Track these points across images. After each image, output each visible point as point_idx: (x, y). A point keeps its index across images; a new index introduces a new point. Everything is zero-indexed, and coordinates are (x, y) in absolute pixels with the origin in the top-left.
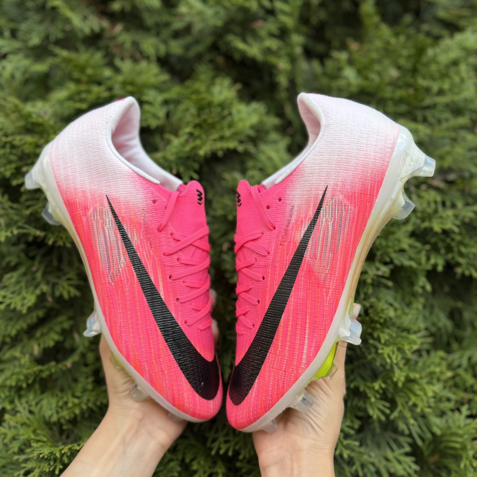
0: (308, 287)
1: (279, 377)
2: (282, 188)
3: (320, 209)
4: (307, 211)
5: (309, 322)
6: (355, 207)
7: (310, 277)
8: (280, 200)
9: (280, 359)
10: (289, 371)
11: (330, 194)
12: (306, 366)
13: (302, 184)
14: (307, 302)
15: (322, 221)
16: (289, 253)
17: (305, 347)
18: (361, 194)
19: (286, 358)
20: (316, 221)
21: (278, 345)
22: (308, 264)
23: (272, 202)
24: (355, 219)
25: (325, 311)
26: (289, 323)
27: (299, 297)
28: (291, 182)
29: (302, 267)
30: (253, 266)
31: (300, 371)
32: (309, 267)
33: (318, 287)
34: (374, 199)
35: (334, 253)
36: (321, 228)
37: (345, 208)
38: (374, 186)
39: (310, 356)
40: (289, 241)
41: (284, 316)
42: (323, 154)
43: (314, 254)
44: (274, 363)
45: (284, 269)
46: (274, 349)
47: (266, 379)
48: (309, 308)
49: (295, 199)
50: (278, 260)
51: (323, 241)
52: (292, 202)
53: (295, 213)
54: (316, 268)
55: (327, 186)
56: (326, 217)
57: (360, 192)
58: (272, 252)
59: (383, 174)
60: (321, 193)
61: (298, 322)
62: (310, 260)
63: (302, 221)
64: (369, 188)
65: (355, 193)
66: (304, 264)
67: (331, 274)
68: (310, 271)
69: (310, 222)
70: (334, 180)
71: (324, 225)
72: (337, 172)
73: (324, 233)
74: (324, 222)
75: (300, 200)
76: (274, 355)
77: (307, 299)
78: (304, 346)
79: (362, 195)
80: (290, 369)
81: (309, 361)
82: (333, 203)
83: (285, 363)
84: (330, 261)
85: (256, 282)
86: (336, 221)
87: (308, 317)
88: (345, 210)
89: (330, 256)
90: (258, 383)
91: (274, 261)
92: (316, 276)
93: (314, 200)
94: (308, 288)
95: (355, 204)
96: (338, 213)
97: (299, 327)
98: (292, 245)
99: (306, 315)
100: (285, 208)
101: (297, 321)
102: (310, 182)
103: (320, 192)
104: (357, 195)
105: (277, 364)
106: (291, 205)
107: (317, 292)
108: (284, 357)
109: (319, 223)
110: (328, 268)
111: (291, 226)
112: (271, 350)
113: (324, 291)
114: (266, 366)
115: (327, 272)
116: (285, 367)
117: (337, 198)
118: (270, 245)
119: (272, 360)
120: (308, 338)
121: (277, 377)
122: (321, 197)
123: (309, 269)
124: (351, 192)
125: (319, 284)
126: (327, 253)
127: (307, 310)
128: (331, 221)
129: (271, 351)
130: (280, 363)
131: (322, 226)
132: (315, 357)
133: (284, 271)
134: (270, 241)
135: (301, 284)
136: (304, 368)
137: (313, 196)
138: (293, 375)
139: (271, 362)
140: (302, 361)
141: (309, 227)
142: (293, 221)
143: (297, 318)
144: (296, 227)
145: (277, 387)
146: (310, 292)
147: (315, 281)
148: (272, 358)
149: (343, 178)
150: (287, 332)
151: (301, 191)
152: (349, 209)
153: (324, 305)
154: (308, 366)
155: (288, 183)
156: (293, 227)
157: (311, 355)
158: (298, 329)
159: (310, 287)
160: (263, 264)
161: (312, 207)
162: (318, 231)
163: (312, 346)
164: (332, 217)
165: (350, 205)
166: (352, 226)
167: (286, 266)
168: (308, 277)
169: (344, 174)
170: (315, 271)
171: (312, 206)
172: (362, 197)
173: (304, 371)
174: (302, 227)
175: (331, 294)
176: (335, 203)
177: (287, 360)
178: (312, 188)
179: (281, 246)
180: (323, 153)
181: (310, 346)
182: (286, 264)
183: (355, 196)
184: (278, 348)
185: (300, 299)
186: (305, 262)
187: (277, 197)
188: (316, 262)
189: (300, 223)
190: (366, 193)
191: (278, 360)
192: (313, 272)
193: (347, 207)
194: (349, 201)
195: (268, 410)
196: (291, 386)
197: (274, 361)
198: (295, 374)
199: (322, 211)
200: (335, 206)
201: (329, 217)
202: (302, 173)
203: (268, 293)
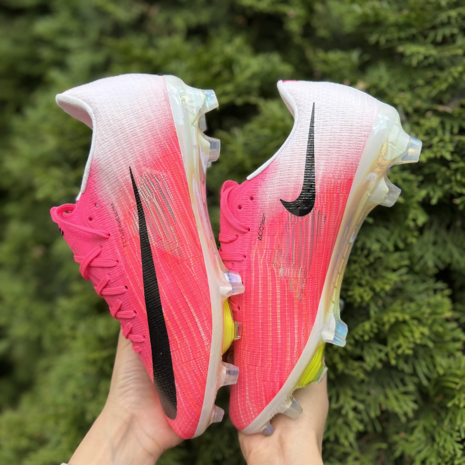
0: (170, 269)
1: (193, 368)
2: (91, 194)
3: (138, 193)
4: (127, 200)
5: (189, 301)
6: (167, 171)
7: (167, 260)
8: (96, 205)
9: (184, 351)
10: (198, 356)
11: (137, 173)
12: (209, 341)
13: (106, 179)
14: (177, 284)
15: (147, 202)
16: (135, 249)
17: (198, 325)
18: (164, 157)
19: (189, 346)
20: (141, 205)
21: (176, 339)
22: (158, 249)
23: (91, 212)
24: (174, 182)
25: (197, 281)
26: (172, 314)
27: (168, 284)
28: (95, 183)
29: (154, 255)
30: (110, 283)
31: (207, 350)
32: (160, 251)
33: (178, 264)
34: (180, 155)
35: (173, 225)
36: (150, 209)
37: (158, 178)
38: (172, 143)
39: (208, 330)
40: (129, 239)
41: (164, 310)
42: (107, 140)
43: (157, 236)
44: (181, 358)
45: (140, 267)
46: (174, 346)
47: (183, 378)
48: (182, 288)
49: (110, 196)
50: (129, 263)
51: (158, 220)
52: (109, 201)
53: (118, 210)
54: (167, 248)
55: (130, 167)
56: (147, 196)
57: (162, 156)
58: (120, 259)
59: (172, 128)
60: (129, 176)
61: (180, 308)
62: (157, 244)
63: (129, 212)
64: (168, 148)
65: (158, 159)
66: (154, 251)
67: (182, 245)
68: (163, 254)
70: (133, 158)
71: (150, 204)
72: (130, 149)
73: (154, 211)
74: (148, 203)
75: (115, 195)
76: (177, 352)
77: (176, 282)
78: (197, 324)
79: (167, 158)
80: (198, 354)
81: (209, 336)
82: (145, 180)
83: (190, 351)
84: (174, 234)
85: (122, 296)
86: (157, 194)
87: (185, 297)
88: (159, 180)
89: (172, 229)
90: (180, 386)
91: (127, 266)
92: (171, 255)
93: (127, 187)
94: (170, 271)
95: (165, 169)
96: (155, 186)
97: (183, 311)
98: (134, 241)
99: (183, 296)
100: (106, 211)
101: (178, 307)
102: (112, 172)
103: (127, 176)
104: (161, 160)
105: (184, 358)
106: (110, 204)
107: (180, 269)
108: (187, 347)
109: (145, 205)
110: (177, 241)
111: (122, 223)
112: (172, 348)
113: (186, 264)
114: (176, 366)
115: (178, 246)
116: (192, 354)
117: (145, 173)
118: (114, 254)
119: (178, 357)
120: (196, 315)
121: (191, 368)
122: (130, 180)
123: (161, 253)
124: (155, 160)
125: (177, 261)
126: (168, 229)
127: (181, 291)
128: (153, 197)
130: (186, 354)
131: (149, 206)
132: (212, 329)
133: (141, 268)
134: (113, 249)
135: (162, 271)
136: (209, 345)
137: (123, 184)
138: (203, 357)
139: (178, 360)
140: (203, 339)
142: (122, 218)
143: (177, 304)
144: (128, 222)
145: (196, 378)
146: (174, 273)
147: (173, 260)
148: (177, 355)
149: (140, 152)
150: (176, 322)
151: (109, 185)
152: (163, 177)
153: (193, 277)
154: (211, 341)
155: (93, 186)
156: (125, 223)
157: (208, 329)
158: (183, 313)
159: (172, 268)
160: (117, 274)
161: (129, 195)
162: (149, 213)
163: (204, 321)
164: (152, 193)
165: (160, 173)
166: (174, 190)
167: (139, 263)
168: (164, 261)
169: (138, 147)
170: (167, 251)
172: (167, 159)
173: (210, 347)
174: (133, 219)
175: (193, 263)
176: (147, 179)
177: (190, 347)
178: (117, 177)
179: (125, 248)
181: (202, 322)
182: (139, 261)
183: (160, 161)
184: (177, 342)
185: (169, 285)
186: (154, 248)
187: (92, 204)
188: (164, 242)
189: (130, 216)
190: (168, 154)
191: (183, 353)
192: (166, 253)
193: (159, 176)
194: (158, 170)
195: (202, 403)
196: (207, 369)
197: (181, 356)
198: (204, 356)
199: (140, 193)
200: (148, 181)
201: (150, 194)
202: (99, 168)
203: (139, 299)
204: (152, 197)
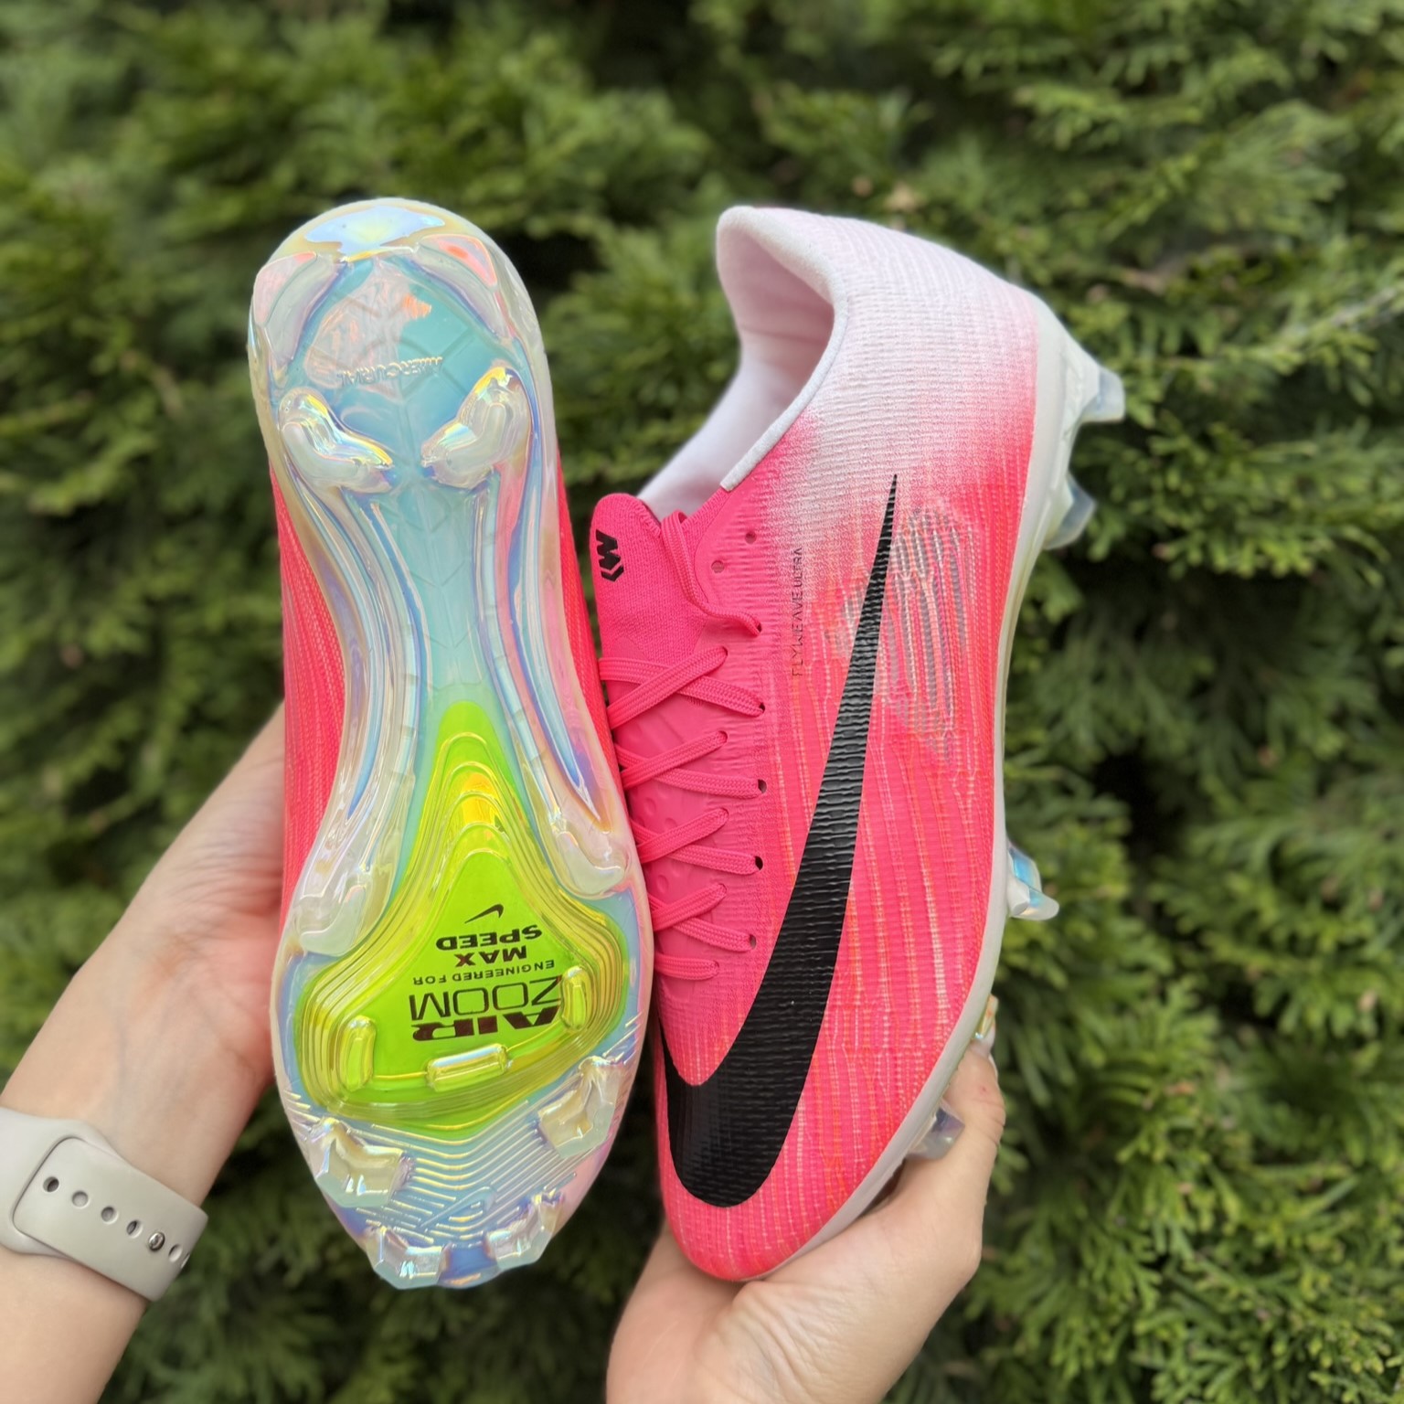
0: (905, 782)
1: (877, 1073)
2: (750, 501)
3: (889, 549)
4: (847, 557)
5: (931, 887)
6: (983, 526)
7: (905, 753)
8: (751, 536)
9: (867, 1018)
10: (905, 1046)
11: (909, 500)
12: (952, 1017)
13: (815, 479)
14: (912, 829)
15: (902, 583)
16: (825, 694)
17: (936, 961)
18: (989, 487)
19: (888, 1010)
20: (884, 584)
21: (855, 976)
22: (889, 717)
23: (729, 548)
24: (988, 561)
25: (969, 842)
26: (875, 904)
27: (887, 819)
28: (777, 478)
29: (874, 728)
30: (716, 755)
31: (938, 1038)
32: (895, 724)
33: (935, 776)
34: (1020, 498)
35: (956, 670)
36: (904, 603)
37: (959, 534)
38: (1014, 461)
39: (959, 985)
40: (814, 659)
41: (855, 886)
42: (864, 383)
43: (899, 683)
44: (852, 1036)
45: (822, 745)
46: (841, 993)
47: (834, 1093)
48: (924, 845)
49: (802, 528)
50: (797, 723)
51: (918, 641)
52: (791, 540)
53: (809, 571)
54: (916, 725)
55: (896, 476)
56: (908, 568)
57: (985, 483)
58: (771, 703)
59: (1028, 424)
60: (882, 499)
61: (901, 894)
62: (894, 704)
63: (839, 591)
64: (1005, 468)
65: (975, 486)
66: (879, 718)
67: (962, 732)
68: (900, 736)
69: (864, 591)
70: (912, 457)
71: (911, 594)
72: (914, 432)
73: (916, 614)
74: (906, 586)
75: (818, 530)
76: (845, 1013)
77: (911, 820)
78: (933, 958)
79: (994, 491)
80: (908, 1040)
81: (956, 1001)
82: (921, 524)
83: (886, 1025)
84: (951, 694)
85: (739, 803)
86: (942, 574)
87: (924, 871)
88: (960, 541)
89: (950, 679)
90: (813, 1110)
91: (784, 726)
92: (922, 746)
93: (864, 523)
94: (904, 786)
95: (982, 519)
96: (943, 550)
97: (905, 908)
98: (828, 672)
99: (920, 867)
100: (774, 562)
101: (897, 891)
102: (844, 471)
103: (877, 497)
104: (980, 491)
105: (862, 1036)
106: (792, 550)
107: (934, 793)
108: (880, 1009)
109: (894, 590)
110: (952, 715)
111: (807, 612)
112: (835, 996)
113: (954, 785)
114: (827, 1051)
115: (951, 729)
116: (889, 1036)
117: (930, 507)
118: (759, 682)
119: (842, 1029)
120: (939, 933)
121: (871, 1073)
122: (883, 510)
123: (895, 730)
124: (967, 486)
125: (934, 767)
126: (939, 674)
127: (917, 851)
128: (927, 579)
129: (835, 1000)
130: (871, 1029)
131: (904, 596)
132: (970, 984)
133: (823, 750)
134: (758, 669)
135: (882, 779)
136: (948, 1025)
137: (859, 512)
138: (919, 1054)
139: (841, 1036)
140: (937, 1003)
141: (865, 606)
142: (809, 598)
143: (895, 882)
144: (824, 613)
145: (877, 1104)
146: (915, 796)
147: (922, 760)
148: (842, 1022)
149: (937, 449)
150: (875, 931)
151: (817, 500)
152: (971, 536)
153: (963, 825)
154: (957, 1017)
155: (766, 483)
156: (814, 614)
157: (961, 981)
158: (906, 912)
159: (912, 782)
160: (750, 741)
161: (860, 546)
162: (897, 615)
163: (955, 954)
164: (928, 565)
165: (969, 523)
167: (825, 734)
168: (898, 754)
169: (936, 435)
170: (913, 732)
171: (860, 542)
172: (994, 497)
173: (950, 1033)
174: (842, 610)
175: (975, 789)
176: (929, 524)
177: (891, 1013)
178: (850, 488)
179: (796, 681)
180: (865, 379)
181: (949, 956)
182: (824, 728)
183: (977, 494)
184: (854, 985)
185: (890, 822)
186: (879, 711)
187: (741, 530)
188: (913, 705)
189: (835, 601)
190: (1000, 483)
191: (862, 1022)
192: (910, 735)
193: (962, 531)
194: (965, 513)
195: (857, 1185)
196: (919, 1090)
197: (851, 1029)
198: (923, 1050)
199: (893, 553)
200: (931, 531)
201: (919, 566)
202: (813, 445)
203: (788, 829)
204: (923, 575)
